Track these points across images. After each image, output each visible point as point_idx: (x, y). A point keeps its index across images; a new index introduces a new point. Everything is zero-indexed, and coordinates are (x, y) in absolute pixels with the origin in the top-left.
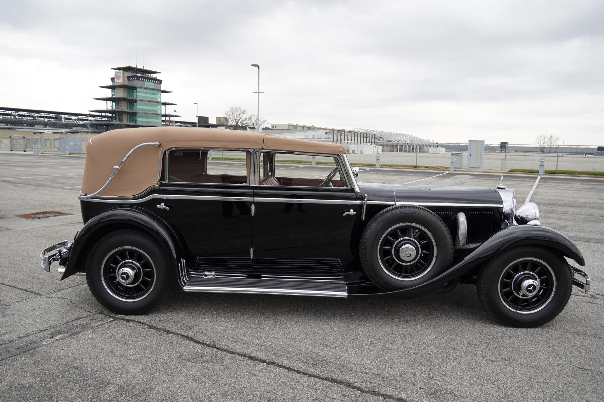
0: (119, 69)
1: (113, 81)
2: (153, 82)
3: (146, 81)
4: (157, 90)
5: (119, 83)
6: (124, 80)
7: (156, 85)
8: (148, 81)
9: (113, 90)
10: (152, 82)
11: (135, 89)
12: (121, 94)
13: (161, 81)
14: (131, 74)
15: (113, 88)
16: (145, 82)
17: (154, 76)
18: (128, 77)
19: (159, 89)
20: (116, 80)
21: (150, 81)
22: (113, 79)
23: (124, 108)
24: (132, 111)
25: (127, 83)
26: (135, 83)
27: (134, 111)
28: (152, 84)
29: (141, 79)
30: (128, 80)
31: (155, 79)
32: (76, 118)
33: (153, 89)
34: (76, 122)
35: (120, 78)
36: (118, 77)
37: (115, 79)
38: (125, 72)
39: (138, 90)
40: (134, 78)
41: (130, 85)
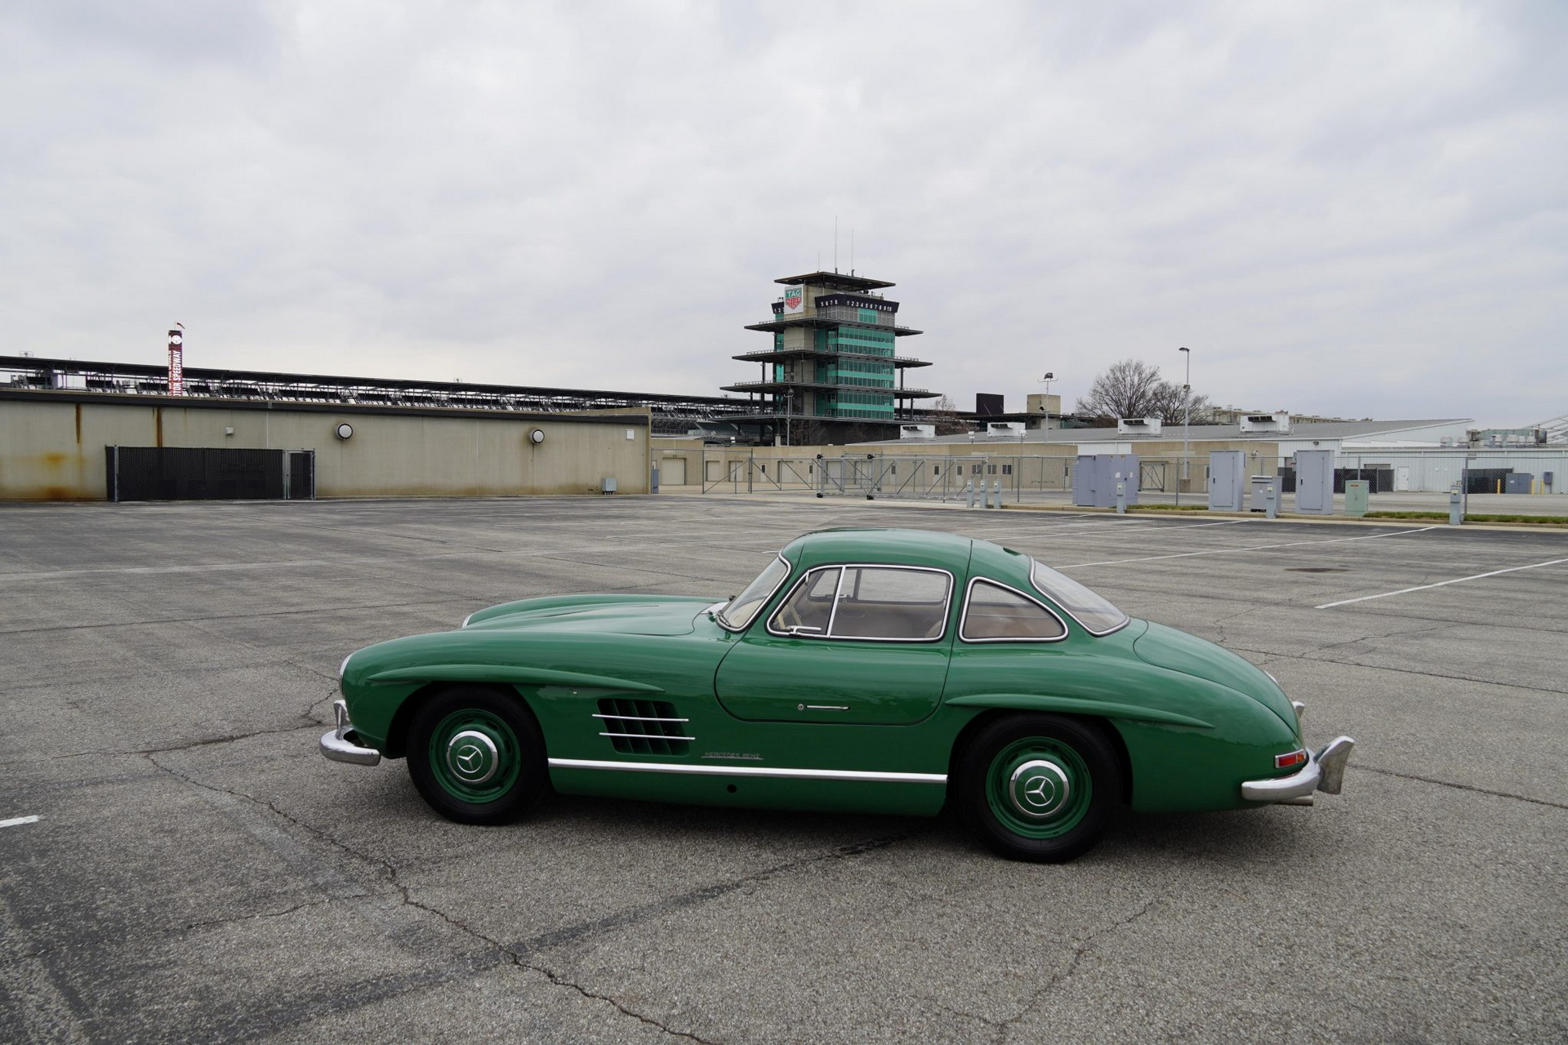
0: (793, 281)
1: (778, 311)
2: (878, 309)
3: (860, 306)
4: (886, 329)
5: (796, 316)
6: (807, 307)
7: (883, 316)
8: (864, 307)
9: (779, 336)
10: (873, 308)
11: (834, 330)
12: (796, 342)
13: (895, 306)
14: (823, 292)
15: (778, 328)
16: (859, 310)
17: (876, 293)
18: (818, 300)
19: (890, 325)
20: (787, 310)
21: (869, 308)
22: (778, 307)
23: (805, 377)
24: (824, 385)
25: (813, 314)
26: (836, 313)
27: (830, 385)
28: (874, 313)
29: (850, 304)
30: (818, 306)
31: (880, 303)
32: (671, 407)
33: (877, 328)
34: (672, 416)
35: (799, 302)
36: (794, 302)
37: (785, 305)
38: (811, 288)
39: (842, 330)
40: (834, 302)
41: (823, 318)
